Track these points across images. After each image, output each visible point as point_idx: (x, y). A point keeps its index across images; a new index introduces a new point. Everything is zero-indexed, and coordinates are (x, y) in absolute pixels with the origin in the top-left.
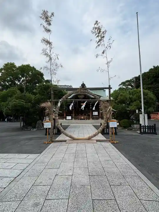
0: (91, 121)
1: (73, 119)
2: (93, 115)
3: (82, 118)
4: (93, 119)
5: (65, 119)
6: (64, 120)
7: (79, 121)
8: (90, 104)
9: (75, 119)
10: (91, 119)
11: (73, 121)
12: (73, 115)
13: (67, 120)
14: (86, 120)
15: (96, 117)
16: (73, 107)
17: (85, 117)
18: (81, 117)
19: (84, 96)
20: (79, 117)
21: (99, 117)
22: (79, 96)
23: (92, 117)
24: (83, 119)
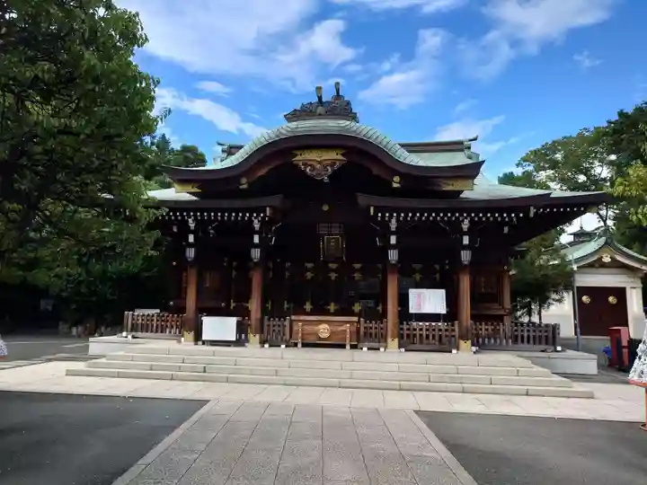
0: (391, 359)
1: (254, 339)
2: (412, 310)
3: (324, 330)
4: (409, 342)
5: (190, 336)
6: (187, 343)
7: (299, 355)
8: (386, 224)
9: (268, 340)
10: (393, 343)
11: (255, 353)
12: (254, 306)
13: (204, 343)
14: (356, 353)
15: (434, 330)
16: (256, 246)
17: (341, 328)
18: (316, 328)
19: (341, 157)
20: (295, 328)
21: (457, 333)
22: (301, 158)
23: (402, 329)
24: (324, 339)
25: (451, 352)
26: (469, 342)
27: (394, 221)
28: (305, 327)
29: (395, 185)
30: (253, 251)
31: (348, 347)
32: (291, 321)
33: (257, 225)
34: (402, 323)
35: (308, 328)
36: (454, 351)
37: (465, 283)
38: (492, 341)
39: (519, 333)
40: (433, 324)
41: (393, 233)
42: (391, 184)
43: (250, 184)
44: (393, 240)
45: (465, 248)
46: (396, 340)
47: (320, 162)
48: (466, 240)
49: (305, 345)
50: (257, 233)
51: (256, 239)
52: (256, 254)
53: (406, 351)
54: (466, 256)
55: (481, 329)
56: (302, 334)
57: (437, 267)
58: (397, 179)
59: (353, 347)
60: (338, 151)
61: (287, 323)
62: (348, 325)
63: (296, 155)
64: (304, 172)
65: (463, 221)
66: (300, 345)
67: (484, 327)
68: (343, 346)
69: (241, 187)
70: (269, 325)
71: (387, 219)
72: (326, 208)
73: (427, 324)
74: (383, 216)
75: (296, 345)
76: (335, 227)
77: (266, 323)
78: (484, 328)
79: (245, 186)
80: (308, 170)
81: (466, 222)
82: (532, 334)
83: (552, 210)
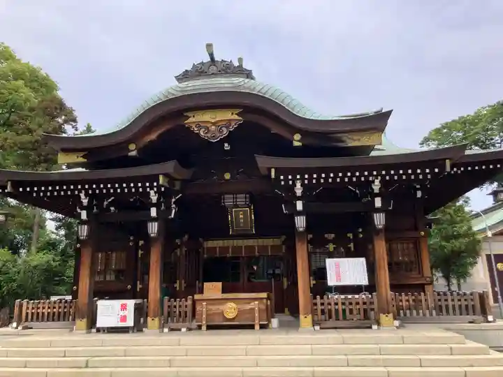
1: (153, 323)
3: (230, 310)
4: (328, 319)
6: (78, 332)
8: (291, 189)
9: (171, 320)
10: (306, 320)
13: (98, 330)
14: (266, 333)
15: (351, 304)
16: (154, 220)
17: (248, 307)
18: (221, 307)
19: (236, 117)
20: (198, 308)
21: (375, 306)
22: (194, 119)
23: (315, 304)
24: (233, 319)
25: (371, 328)
26: (391, 315)
27: (298, 185)
28: (210, 307)
29: (296, 144)
30: (150, 225)
31: (257, 327)
32: (194, 302)
33: (154, 198)
34: (315, 298)
35: (214, 308)
36: (375, 327)
37: (381, 247)
38: (415, 312)
39: (443, 304)
40: (350, 297)
41: (299, 198)
42: (292, 142)
43: (139, 150)
44: (299, 206)
45: (378, 210)
46: (310, 317)
47: (214, 124)
48: (378, 202)
49: (209, 327)
50: (154, 205)
51: (153, 212)
52: (153, 228)
53: (321, 328)
54: (379, 220)
55: (401, 301)
56: (207, 315)
57: (350, 235)
58: (297, 137)
59: (262, 327)
60: (232, 110)
61: (190, 302)
62: (256, 302)
63: (188, 117)
64: (198, 134)
65: (373, 182)
66: (204, 328)
67: (404, 297)
68: (252, 327)
69: (130, 154)
70: (169, 307)
71: (291, 182)
72: (227, 176)
73: (343, 297)
74: (286, 180)
75: (200, 327)
76: (240, 198)
77: (166, 303)
78: (405, 299)
79: (134, 153)
80: (202, 133)
81: (377, 182)
82: (457, 303)
83: (466, 169)
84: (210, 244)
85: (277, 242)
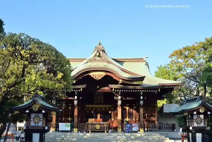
0: (120, 135)
1: (75, 130)
5: (54, 129)
6: (53, 132)
9: (81, 129)
11: (76, 134)
13: (59, 131)
14: (108, 134)
16: (76, 100)
17: (103, 126)
18: (94, 126)
19: (104, 74)
20: (88, 126)
21: (139, 127)
24: (98, 130)
25: (137, 132)
26: (143, 129)
27: (120, 92)
28: (92, 126)
32: (87, 124)
33: (76, 93)
37: (141, 110)
38: (154, 129)
41: (120, 96)
42: (119, 82)
43: (76, 82)
44: (120, 98)
45: (141, 100)
46: (121, 129)
47: (98, 75)
48: (141, 98)
49: (92, 132)
50: (76, 95)
51: (76, 97)
52: (76, 102)
53: (124, 132)
54: (142, 103)
55: (150, 125)
56: (91, 128)
58: (121, 80)
59: (107, 132)
60: (103, 72)
61: (86, 125)
62: (106, 125)
63: (91, 73)
64: (93, 78)
66: (90, 132)
68: (104, 132)
69: (74, 82)
70: (80, 125)
72: (98, 87)
74: (117, 91)
75: (88, 132)
82: (166, 126)
84: (87, 106)
85: (110, 106)
